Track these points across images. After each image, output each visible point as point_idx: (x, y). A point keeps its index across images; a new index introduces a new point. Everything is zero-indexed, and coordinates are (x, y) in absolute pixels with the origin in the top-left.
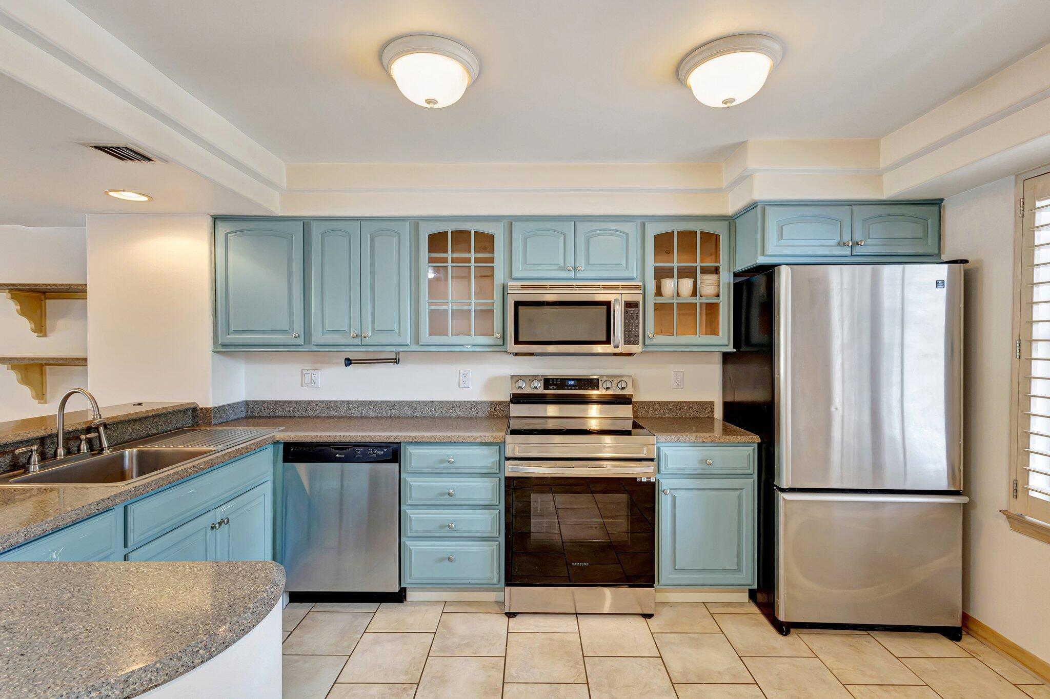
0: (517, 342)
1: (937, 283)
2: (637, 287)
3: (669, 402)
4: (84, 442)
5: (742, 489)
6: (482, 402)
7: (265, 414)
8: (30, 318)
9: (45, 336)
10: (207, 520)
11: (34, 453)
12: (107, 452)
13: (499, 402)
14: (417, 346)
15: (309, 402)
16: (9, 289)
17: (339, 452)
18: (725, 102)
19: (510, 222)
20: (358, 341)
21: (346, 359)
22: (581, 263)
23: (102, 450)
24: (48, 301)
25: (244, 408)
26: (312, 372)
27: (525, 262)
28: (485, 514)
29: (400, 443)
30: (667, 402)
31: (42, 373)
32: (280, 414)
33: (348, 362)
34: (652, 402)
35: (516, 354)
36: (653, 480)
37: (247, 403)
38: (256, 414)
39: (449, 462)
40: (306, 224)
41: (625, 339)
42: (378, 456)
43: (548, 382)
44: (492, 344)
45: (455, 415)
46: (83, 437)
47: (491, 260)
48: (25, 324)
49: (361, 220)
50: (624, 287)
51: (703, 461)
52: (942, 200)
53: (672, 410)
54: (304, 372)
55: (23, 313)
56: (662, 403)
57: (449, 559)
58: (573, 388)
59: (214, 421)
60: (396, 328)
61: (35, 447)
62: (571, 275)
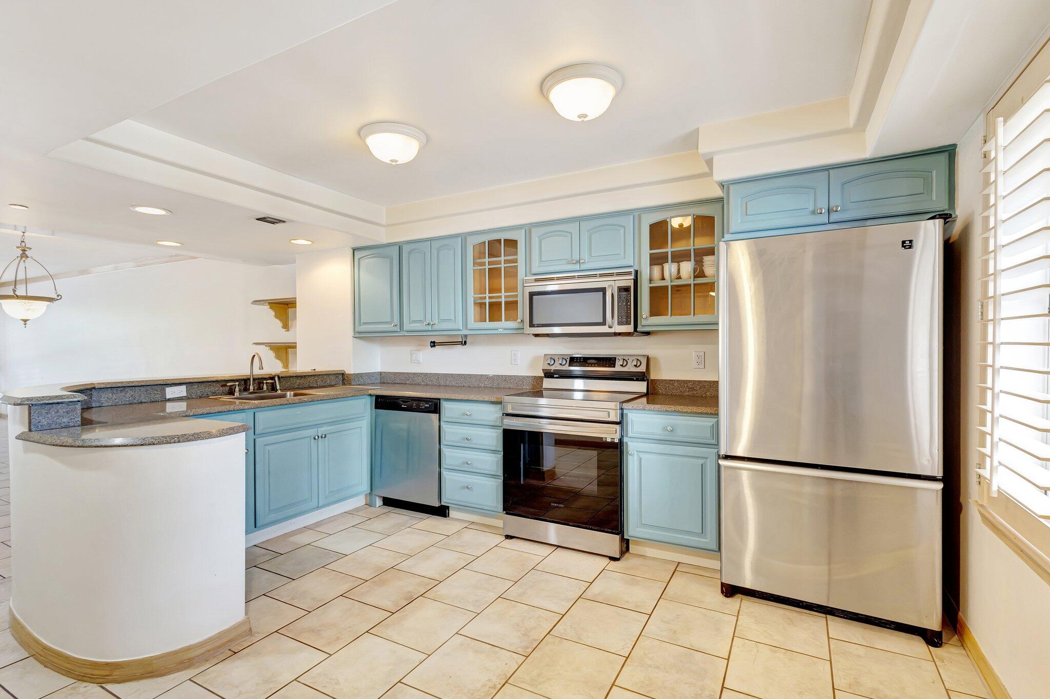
0: (532, 325)
1: (904, 242)
2: (629, 273)
3: (689, 381)
4: (265, 384)
5: (707, 458)
6: (527, 377)
7: (391, 382)
8: (280, 320)
9: (288, 330)
10: (312, 432)
11: (237, 386)
12: (279, 392)
13: (539, 377)
14: (466, 331)
15: (414, 374)
16: (269, 303)
17: (405, 404)
18: (580, 117)
19: (528, 228)
20: (429, 328)
21: (431, 342)
22: (585, 256)
23: (277, 390)
24: (290, 309)
25: (378, 377)
26: (417, 352)
27: (541, 260)
28: (492, 457)
29: (439, 399)
30: (687, 381)
31: (287, 353)
32: (399, 382)
33: (433, 344)
34: (672, 380)
35: (536, 335)
36: (616, 441)
37: (381, 373)
38: (385, 381)
39: (467, 415)
40: (400, 247)
41: (618, 320)
42: (426, 407)
43: (573, 361)
44: (516, 328)
45: (507, 386)
46: (265, 382)
47: (515, 261)
48: (279, 324)
49: (431, 240)
50: (619, 274)
51: (665, 429)
52: (955, 146)
53: (693, 389)
54: (413, 352)
55: (276, 316)
56: (682, 381)
57: (467, 487)
58: (593, 365)
59: (353, 383)
60: (453, 318)
61: (237, 383)
62: (577, 267)
